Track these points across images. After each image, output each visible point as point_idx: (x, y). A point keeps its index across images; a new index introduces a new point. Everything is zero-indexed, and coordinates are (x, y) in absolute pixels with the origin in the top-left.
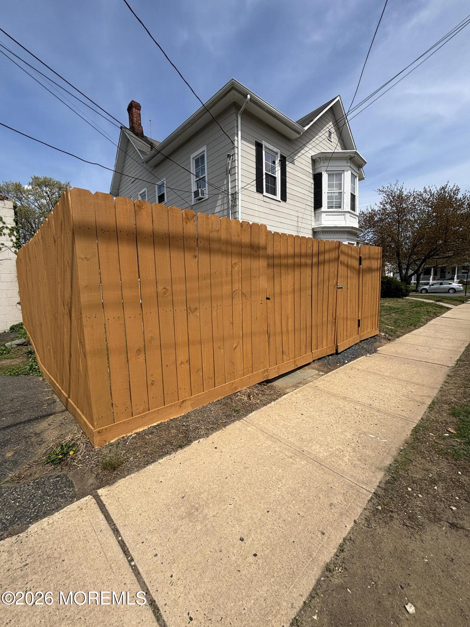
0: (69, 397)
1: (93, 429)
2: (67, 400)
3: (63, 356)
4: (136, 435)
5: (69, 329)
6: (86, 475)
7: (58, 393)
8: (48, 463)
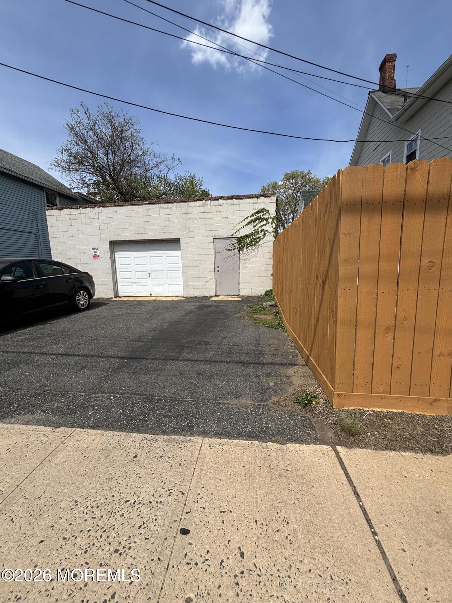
0: (310, 355)
1: (334, 390)
2: (308, 358)
3: (309, 320)
4: (373, 412)
5: (320, 298)
6: (325, 427)
7: (300, 349)
8: (296, 402)
